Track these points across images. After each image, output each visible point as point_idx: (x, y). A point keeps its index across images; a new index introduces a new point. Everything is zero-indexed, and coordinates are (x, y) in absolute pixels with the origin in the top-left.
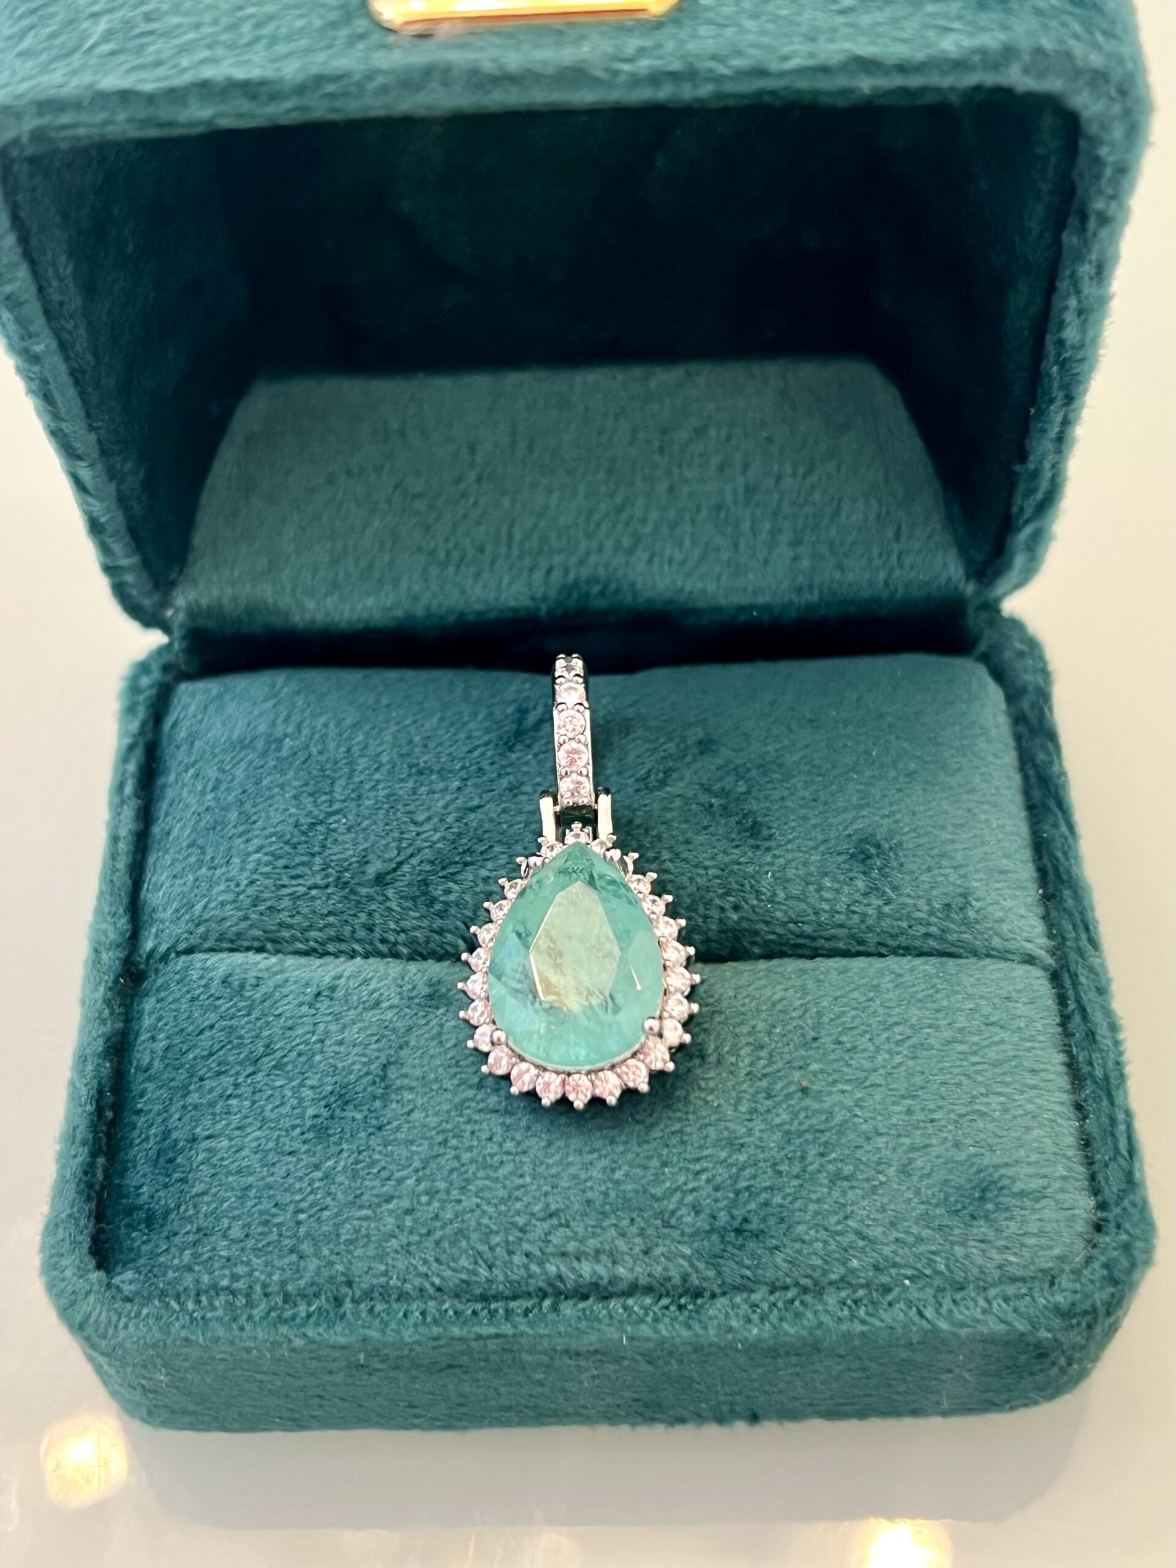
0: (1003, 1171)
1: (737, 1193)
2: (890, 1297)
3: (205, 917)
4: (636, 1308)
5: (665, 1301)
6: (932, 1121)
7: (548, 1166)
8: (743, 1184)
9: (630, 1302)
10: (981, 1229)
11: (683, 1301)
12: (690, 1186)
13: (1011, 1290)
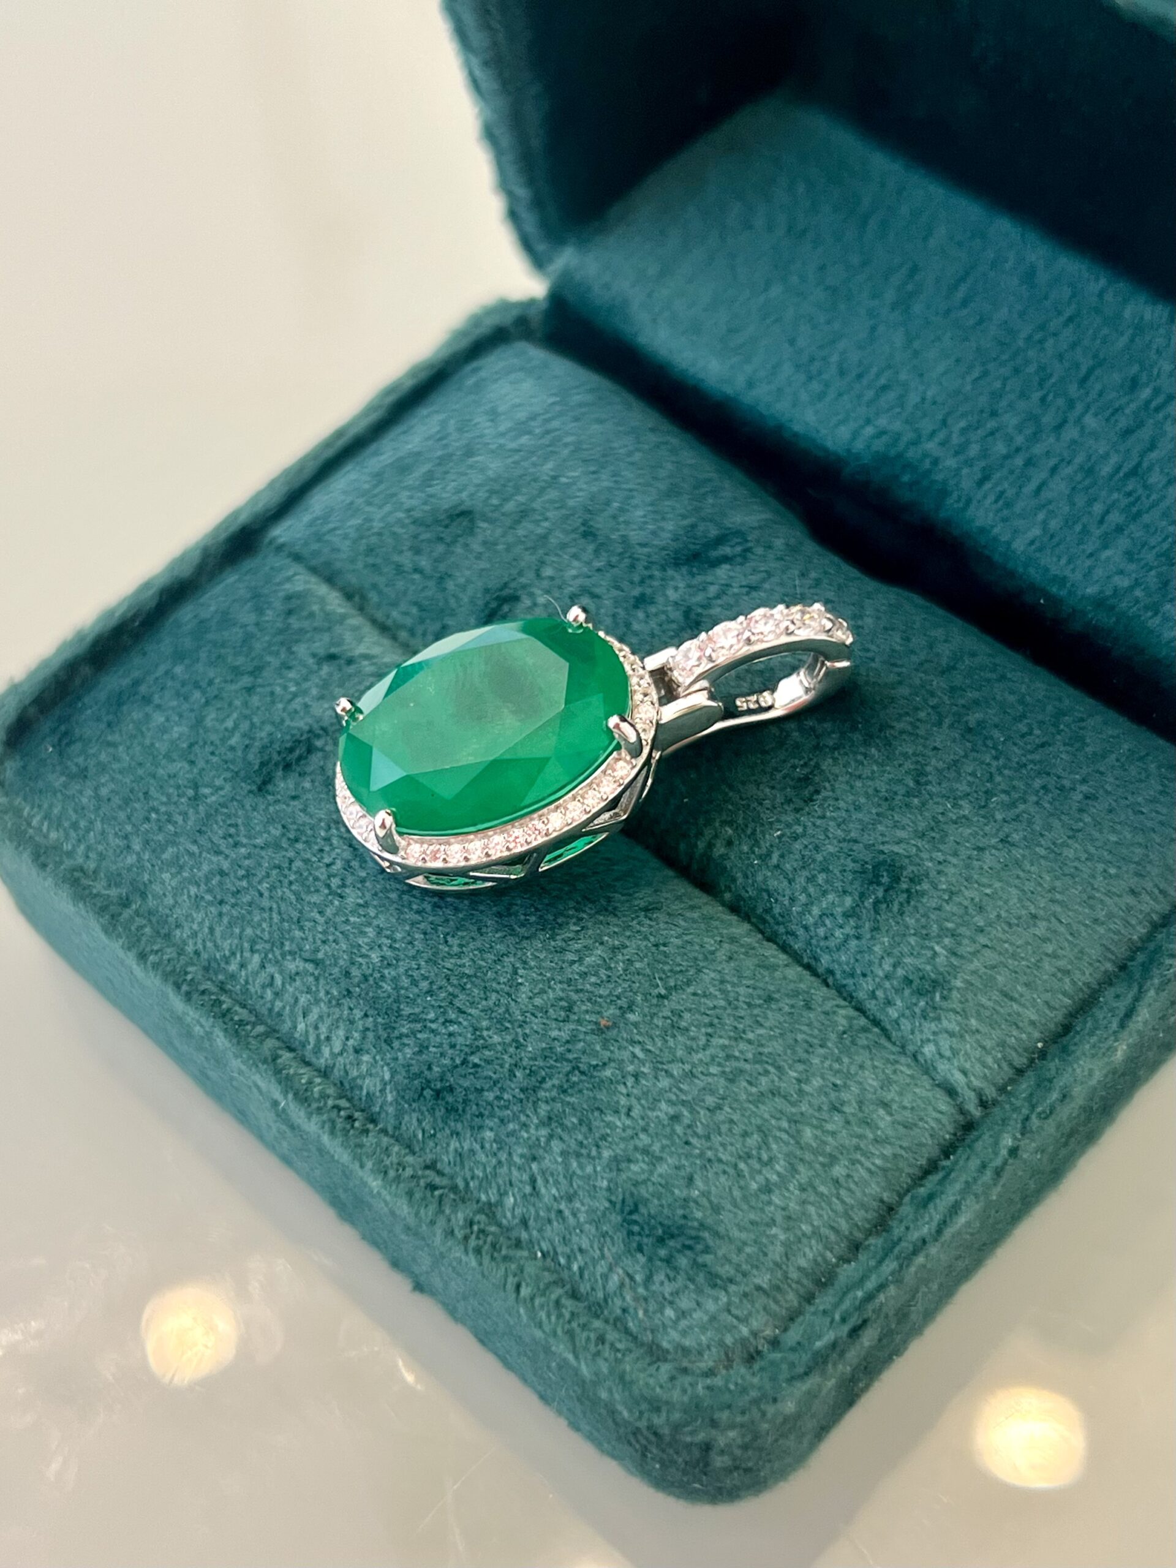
0: (706, 1235)
1: (464, 1062)
2: (511, 1253)
3: (327, 537)
4: (316, 1090)
5: (343, 1103)
6: (687, 1143)
7: (347, 922)
8: (475, 1059)
9: (318, 1080)
10: (637, 1266)
11: (357, 1115)
12: (434, 1026)
13: (612, 1335)
